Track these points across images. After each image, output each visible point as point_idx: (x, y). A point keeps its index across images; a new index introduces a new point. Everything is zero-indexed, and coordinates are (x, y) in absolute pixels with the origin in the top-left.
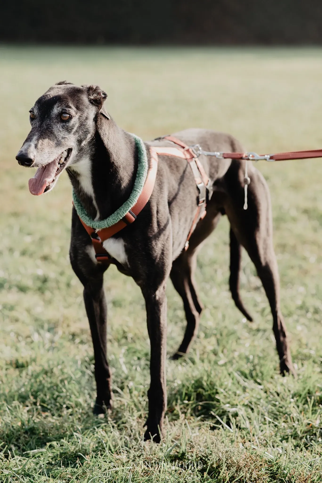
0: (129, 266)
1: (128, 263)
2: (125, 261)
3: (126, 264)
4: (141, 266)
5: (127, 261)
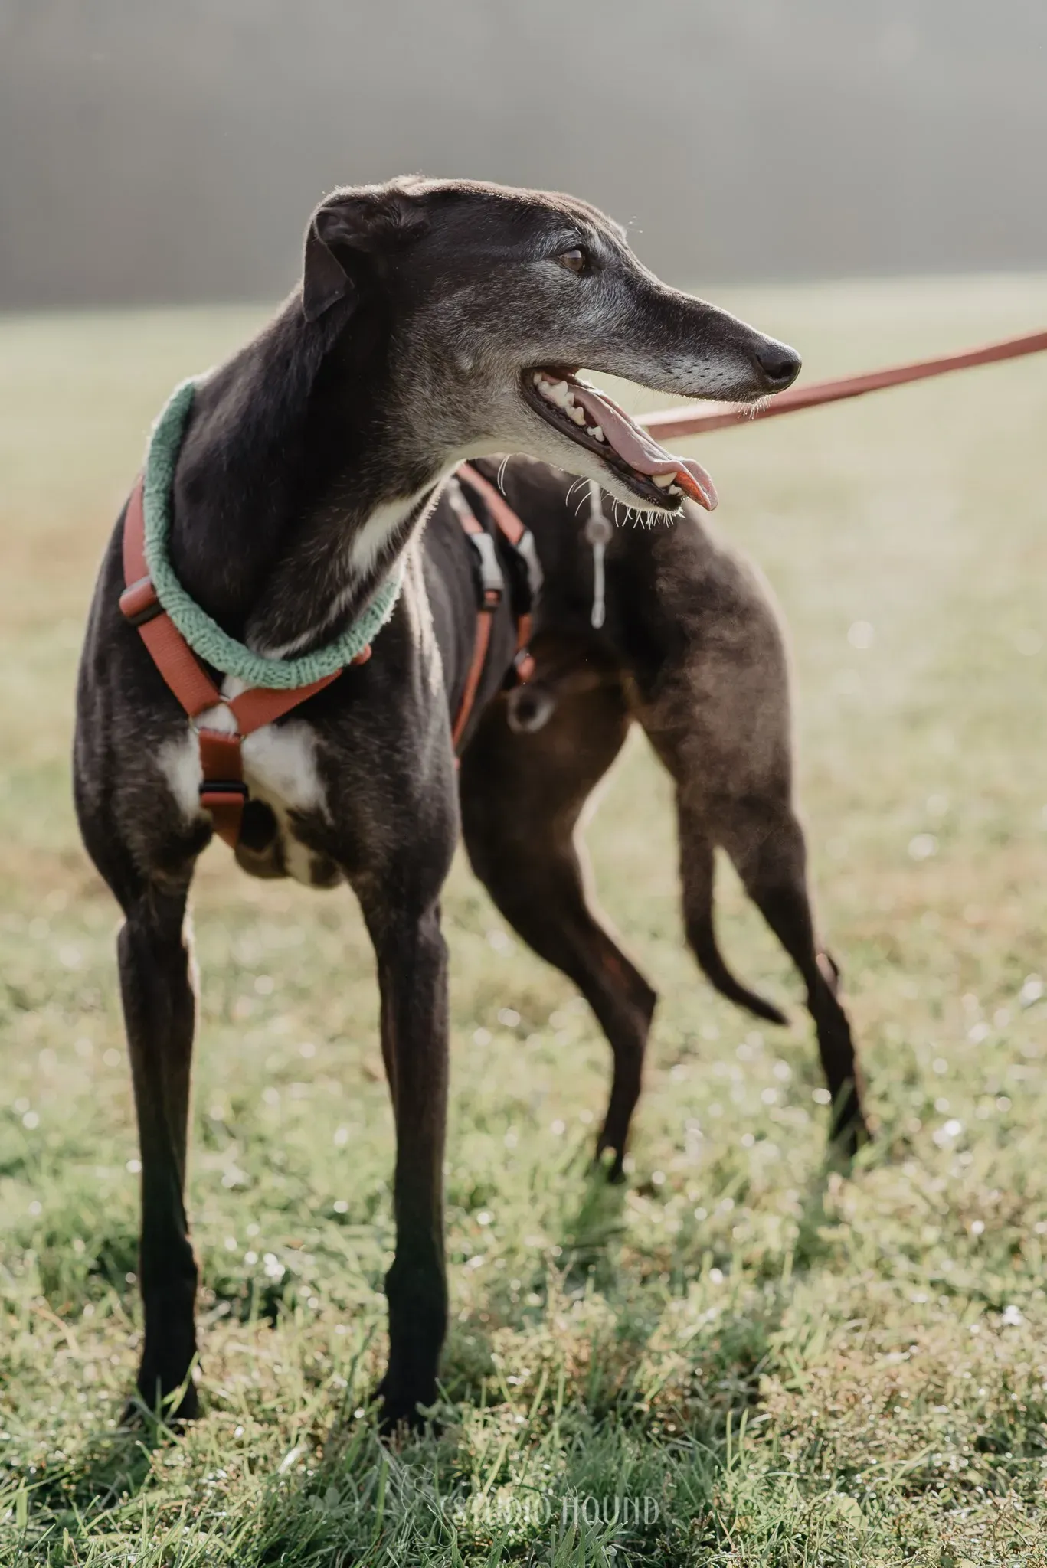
0: (329, 821)
1: (327, 812)
2: (317, 803)
3: (317, 813)
4: (373, 824)
5: (323, 803)
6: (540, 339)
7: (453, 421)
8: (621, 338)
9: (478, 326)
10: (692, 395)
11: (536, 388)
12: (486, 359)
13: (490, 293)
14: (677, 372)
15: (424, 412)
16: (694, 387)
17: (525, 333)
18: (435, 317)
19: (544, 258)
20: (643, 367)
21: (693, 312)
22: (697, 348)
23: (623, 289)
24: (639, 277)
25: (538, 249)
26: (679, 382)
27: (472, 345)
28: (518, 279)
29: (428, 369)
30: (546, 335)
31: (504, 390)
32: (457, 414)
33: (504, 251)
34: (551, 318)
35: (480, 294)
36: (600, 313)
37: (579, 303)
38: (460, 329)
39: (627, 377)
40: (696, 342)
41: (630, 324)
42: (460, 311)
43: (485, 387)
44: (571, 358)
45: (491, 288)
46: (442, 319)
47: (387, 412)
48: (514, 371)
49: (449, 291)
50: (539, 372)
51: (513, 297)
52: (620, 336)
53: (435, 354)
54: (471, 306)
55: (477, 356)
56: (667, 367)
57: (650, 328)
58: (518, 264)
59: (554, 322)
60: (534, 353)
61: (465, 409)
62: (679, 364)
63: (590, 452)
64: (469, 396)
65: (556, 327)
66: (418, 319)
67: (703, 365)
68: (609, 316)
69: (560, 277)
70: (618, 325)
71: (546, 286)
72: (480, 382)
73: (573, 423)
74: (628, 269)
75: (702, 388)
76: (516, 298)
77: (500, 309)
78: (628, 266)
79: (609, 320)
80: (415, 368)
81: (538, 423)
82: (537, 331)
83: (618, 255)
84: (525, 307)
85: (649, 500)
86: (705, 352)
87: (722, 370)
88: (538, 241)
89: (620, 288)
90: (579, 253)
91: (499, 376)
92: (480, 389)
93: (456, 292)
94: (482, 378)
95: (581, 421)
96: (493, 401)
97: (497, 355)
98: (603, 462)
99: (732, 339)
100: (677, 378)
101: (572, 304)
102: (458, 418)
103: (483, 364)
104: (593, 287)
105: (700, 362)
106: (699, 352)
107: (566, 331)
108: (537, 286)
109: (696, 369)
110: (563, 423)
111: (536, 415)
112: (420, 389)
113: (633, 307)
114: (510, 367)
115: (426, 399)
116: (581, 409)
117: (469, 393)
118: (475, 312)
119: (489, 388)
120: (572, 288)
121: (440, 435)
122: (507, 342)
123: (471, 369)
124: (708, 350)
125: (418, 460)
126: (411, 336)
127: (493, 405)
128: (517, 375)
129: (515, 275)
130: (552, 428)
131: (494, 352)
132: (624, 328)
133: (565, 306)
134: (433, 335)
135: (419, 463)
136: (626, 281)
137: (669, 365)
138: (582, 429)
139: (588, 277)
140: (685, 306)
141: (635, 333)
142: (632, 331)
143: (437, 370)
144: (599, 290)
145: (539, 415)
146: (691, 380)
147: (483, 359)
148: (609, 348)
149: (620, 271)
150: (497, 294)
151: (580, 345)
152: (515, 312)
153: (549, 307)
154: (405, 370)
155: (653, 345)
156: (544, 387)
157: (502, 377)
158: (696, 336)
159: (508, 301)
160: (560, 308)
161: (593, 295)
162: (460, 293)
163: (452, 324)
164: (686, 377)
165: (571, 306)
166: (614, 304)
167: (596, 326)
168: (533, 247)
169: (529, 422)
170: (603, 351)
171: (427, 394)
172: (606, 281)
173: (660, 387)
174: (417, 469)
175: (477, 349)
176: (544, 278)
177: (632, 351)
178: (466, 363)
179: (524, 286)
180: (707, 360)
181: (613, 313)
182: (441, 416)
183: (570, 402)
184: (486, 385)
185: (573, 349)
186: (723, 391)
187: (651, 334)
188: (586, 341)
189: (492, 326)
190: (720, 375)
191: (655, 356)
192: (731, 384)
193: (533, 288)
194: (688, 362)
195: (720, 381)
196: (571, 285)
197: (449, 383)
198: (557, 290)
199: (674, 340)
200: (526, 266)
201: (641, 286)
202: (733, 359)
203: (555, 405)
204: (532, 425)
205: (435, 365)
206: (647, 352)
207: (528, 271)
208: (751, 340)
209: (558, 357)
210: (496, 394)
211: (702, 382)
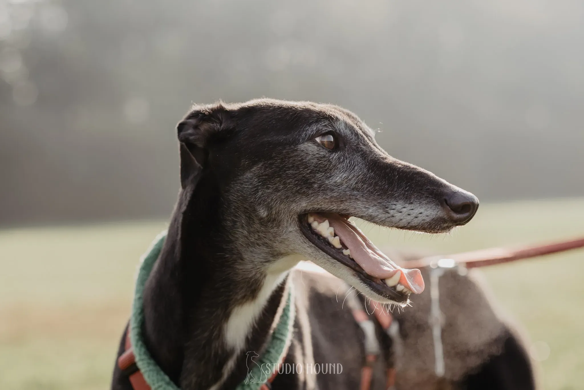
6: (307, 195)
7: (265, 249)
8: (358, 191)
9: (268, 188)
10: (402, 228)
11: (310, 225)
12: (276, 209)
13: (273, 166)
14: (392, 212)
15: (246, 244)
16: (403, 223)
17: (297, 191)
18: (242, 184)
19: (306, 141)
20: (372, 211)
21: (406, 172)
22: (405, 196)
23: (359, 159)
24: (371, 152)
25: (303, 135)
26: (393, 219)
27: (265, 201)
28: (289, 156)
29: (244, 217)
30: (310, 192)
31: (290, 229)
32: (265, 244)
33: (282, 138)
34: (313, 180)
35: (267, 167)
36: (344, 175)
37: (331, 170)
38: (257, 191)
39: (361, 217)
40: (406, 191)
41: (364, 182)
42: (256, 180)
43: (278, 228)
44: (327, 206)
45: (273, 163)
46: (246, 185)
47: (225, 247)
48: (294, 217)
49: (249, 167)
50: (311, 216)
51: (288, 168)
52: (358, 190)
53: (245, 208)
54: (263, 176)
55: (269, 208)
56: (385, 209)
57: (376, 184)
58: (290, 146)
59: (314, 183)
60: (303, 204)
61: (270, 242)
62: (394, 207)
63: (346, 267)
64: (270, 234)
65: (316, 186)
66: (232, 186)
67: (409, 207)
68: (350, 177)
69: (317, 152)
70: (356, 183)
71: (308, 159)
72: (274, 225)
73: (334, 247)
74: (364, 147)
75: (409, 223)
76: (289, 169)
77: (280, 176)
78: (364, 145)
79: (350, 180)
80: (236, 217)
81: (313, 249)
82: (304, 190)
83: (358, 138)
84: (296, 174)
85: (384, 296)
86: (410, 198)
87: (422, 210)
88: (304, 131)
89: (358, 159)
90: (331, 137)
91: (285, 220)
92: (275, 229)
93: (252, 168)
94: (275, 223)
95: (338, 245)
96: (285, 236)
97: (282, 206)
98: (354, 272)
99: (429, 189)
100: (393, 216)
101: (326, 170)
102: (267, 247)
103: (274, 212)
104: (339, 158)
105: (407, 205)
106: (407, 198)
107: (323, 189)
108: (302, 160)
109: (404, 210)
110: (327, 248)
111: (311, 244)
112: (240, 230)
113: (365, 170)
114: (291, 214)
115: (245, 236)
116: (337, 238)
117: (270, 232)
118: (265, 179)
119: (280, 228)
120: (325, 159)
121: (259, 258)
122: (287, 197)
123: (267, 216)
124: (413, 197)
125: (250, 276)
126: (231, 198)
127: (284, 239)
128: (296, 219)
129: (288, 153)
130: (321, 252)
131: (280, 204)
132: (360, 185)
133: (321, 172)
134: (242, 196)
135: (251, 278)
136: (362, 154)
137: (387, 208)
138: (339, 251)
139: (336, 152)
140: (400, 168)
141: (367, 188)
142: (365, 186)
143: (249, 218)
144: (344, 161)
145: (313, 243)
146: (402, 218)
147: (274, 209)
148: (350, 199)
149: (358, 148)
150: (277, 167)
151: (332, 197)
152: (290, 178)
153: (311, 173)
154: (230, 218)
155: (378, 195)
156: (315, 225)
157: (287, 221)
158: (406, 188)
159: (285, 171)
160: (318, 173)
161: (340, 163)
162: (255, 168)
163: (251, 189)
164: (398, 216)
165: (325, 171)
166: (353, 169)
167: (342, 184)
168: (300, 135)
169: (307, 247)
170: (346, 200)
171: (245, 233)
172: (349, 154)
173: (382, 223)
174: (251, 281)
175: (269, 203)
176: (307, 153)
177: (365, 200)
178: (263, 213)
179: (294, 160)
180: (412, 203)
181: (353, 175)
182: (258, 247)
183: (331, 234)
184: (278, 226)
185: (327, 201)
186: (423, 225)
187: (377, 188)
188: (335, 194)
189: (276, 188)
190: (421, 213)
191: (379, 203)
192: (428, 219)
193: (300, 161)
194: (399, 205)
195: (421, 218)
196: (324, 157)
197: (257, 226)
198: (315, 161)
199: (392, 191)
200: (295, 147)
201: (372, 157)
202: (429, 203)
203: (321, 236)
204: (310, 250)
205: (247, 214)
206: (375, 200)
207: (296, 150)
208: (442, 189)
209: (319, 206)
210: (285, 232)
211: (409, 218)
